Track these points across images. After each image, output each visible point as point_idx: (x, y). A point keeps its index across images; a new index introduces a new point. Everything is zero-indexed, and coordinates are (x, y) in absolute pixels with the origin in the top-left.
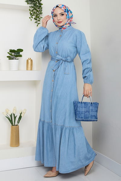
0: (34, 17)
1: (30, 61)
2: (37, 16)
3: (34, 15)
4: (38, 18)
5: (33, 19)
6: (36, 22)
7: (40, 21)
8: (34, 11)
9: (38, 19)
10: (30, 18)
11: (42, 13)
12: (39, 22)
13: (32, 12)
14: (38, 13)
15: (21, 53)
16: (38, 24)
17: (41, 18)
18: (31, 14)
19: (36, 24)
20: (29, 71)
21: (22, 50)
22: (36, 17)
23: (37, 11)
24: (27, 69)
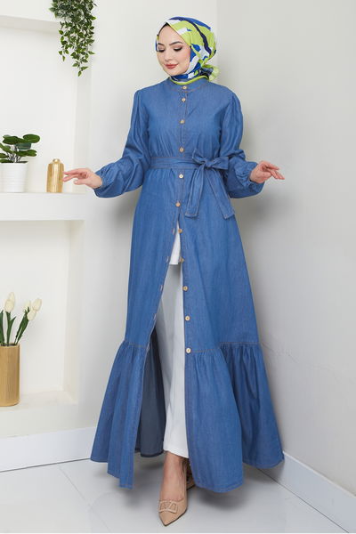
0: (71, 50)
1: (56, 167)
2: (79, 48)
3: (71, 46)
4: (83, 53)
5: (69, 57)
6: (75, 65)
7: (86, 61)
8: (71, 35)
9: (82, 56)
10: (61, 53)
11: (92, 41)
12: (83, 65)
13: (66, 39)
14: (81, 39)
15: (34, 146)
16: (83, 68)
17: (91, 53)
18: (64, 43)
19: (77, 69)
20: (55, 196)
21: (35, 139)
22: (77, 51)
23: (81, 35)
24: (49, 190)
